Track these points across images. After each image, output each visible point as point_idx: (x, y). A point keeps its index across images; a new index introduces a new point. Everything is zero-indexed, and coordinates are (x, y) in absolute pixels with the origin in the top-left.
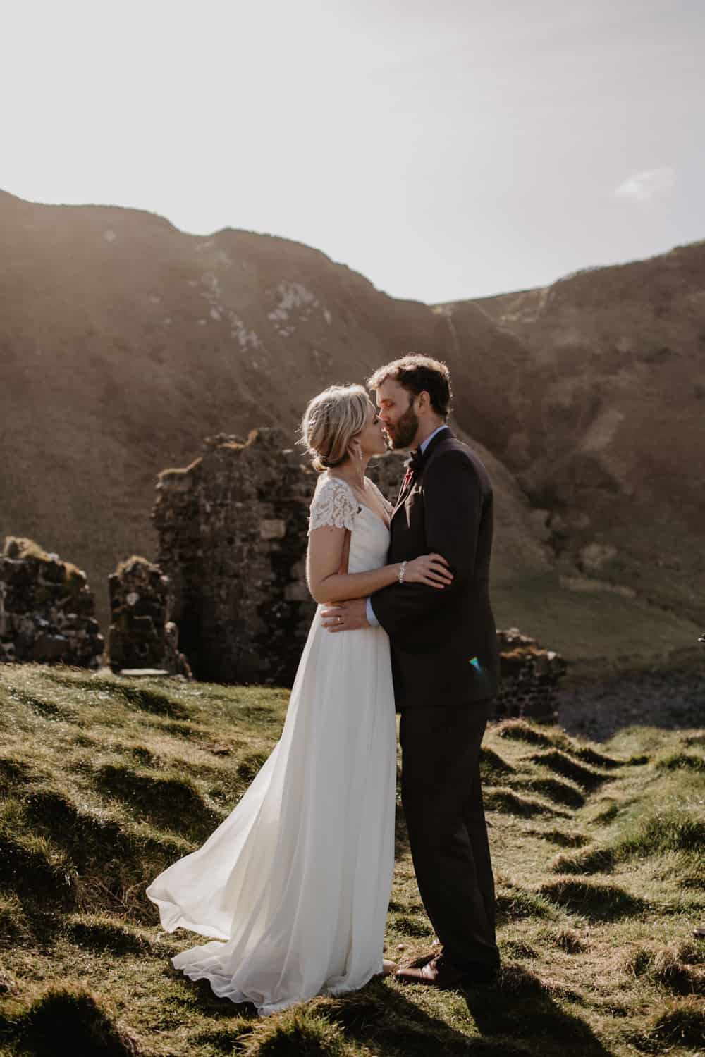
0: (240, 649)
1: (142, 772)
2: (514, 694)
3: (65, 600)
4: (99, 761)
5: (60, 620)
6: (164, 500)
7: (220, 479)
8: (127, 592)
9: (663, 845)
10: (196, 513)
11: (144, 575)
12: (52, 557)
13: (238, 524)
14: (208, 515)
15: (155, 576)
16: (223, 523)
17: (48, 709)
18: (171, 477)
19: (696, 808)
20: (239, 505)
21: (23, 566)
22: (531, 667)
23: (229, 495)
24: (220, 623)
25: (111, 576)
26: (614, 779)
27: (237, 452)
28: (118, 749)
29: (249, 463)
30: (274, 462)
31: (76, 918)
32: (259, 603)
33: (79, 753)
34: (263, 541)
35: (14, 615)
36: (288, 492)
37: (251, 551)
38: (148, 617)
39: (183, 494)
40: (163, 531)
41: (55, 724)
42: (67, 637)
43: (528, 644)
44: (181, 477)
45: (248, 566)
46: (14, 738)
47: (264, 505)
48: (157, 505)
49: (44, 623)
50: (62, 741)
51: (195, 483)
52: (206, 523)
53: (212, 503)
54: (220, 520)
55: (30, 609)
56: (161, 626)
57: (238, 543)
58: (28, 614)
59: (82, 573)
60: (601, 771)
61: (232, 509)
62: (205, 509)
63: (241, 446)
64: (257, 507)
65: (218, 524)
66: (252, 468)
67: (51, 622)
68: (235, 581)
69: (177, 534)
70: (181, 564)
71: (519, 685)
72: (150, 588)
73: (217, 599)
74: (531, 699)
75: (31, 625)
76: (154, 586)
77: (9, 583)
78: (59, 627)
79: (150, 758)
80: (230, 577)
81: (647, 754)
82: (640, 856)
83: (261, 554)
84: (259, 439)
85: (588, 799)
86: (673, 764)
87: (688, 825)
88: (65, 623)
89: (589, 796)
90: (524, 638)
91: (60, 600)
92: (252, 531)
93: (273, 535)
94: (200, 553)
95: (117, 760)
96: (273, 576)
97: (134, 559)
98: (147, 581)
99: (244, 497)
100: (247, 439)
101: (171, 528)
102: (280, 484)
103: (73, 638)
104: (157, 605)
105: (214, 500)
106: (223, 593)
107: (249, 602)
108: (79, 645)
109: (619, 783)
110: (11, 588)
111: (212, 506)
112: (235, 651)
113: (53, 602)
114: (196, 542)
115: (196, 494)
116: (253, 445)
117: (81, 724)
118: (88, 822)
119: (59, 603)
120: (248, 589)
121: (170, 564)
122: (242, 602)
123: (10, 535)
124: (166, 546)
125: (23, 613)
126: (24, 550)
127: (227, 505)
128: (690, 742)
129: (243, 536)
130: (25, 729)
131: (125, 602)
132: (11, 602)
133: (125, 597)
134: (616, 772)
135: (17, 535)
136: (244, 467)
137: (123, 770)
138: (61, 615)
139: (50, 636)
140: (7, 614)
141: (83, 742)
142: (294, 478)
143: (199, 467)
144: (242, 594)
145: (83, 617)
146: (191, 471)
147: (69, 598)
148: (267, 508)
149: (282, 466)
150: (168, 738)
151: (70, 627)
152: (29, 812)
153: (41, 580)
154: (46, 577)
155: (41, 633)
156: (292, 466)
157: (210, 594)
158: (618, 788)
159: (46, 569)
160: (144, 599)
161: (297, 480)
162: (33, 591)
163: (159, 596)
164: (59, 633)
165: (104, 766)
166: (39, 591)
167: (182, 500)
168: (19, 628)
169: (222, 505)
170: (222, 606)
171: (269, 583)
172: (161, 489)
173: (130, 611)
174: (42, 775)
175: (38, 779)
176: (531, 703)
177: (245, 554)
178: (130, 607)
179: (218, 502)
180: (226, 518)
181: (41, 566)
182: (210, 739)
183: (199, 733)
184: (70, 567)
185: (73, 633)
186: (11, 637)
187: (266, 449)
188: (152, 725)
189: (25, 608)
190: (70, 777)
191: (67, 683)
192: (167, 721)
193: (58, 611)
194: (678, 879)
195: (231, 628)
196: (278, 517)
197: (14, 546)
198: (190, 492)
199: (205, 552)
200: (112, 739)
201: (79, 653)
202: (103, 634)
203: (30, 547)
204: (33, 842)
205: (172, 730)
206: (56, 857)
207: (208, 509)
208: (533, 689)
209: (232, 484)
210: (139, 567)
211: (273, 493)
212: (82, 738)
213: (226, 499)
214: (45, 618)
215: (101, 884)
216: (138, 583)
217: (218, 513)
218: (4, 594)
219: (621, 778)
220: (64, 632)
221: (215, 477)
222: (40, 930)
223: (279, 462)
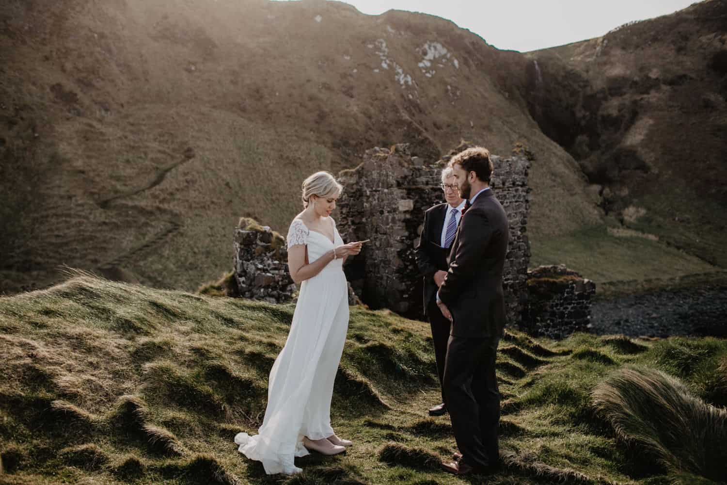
0: (388, 277)
2: (562, 305)
3: (272, 253)
4: (249, 349)
5: (269, 265)
7: (375, 175)
9: (549, 401)
10: (361, 195)
12: (265, 228)
13: (386, 202)
14: (368, 197)
16: (377, 201)
17: (229, 322)
18: (346, 174)
20: (386, 190)
21: (248, 234)
22: (573, 288)
23: (380, 185)
24: (376, 261)
26: (547, 363)
27: (385, 159)
28: (260, 343)
29: (391, 165)
30: (406, 164)
31: (223, 426)
32: (399, 250)
33: (239, 345)
34: (400, 212)
35: (244, 262)
36: (415, 183)
37: (393, 219)
39: (353, 184)
40: (342, 207)
41: (231, 330)
42: (273, 274)
43: (572, 273)
44: (352, 175)
45: (392, 227)
46: (207, 337)
47: (400, 190)
49: (260, 266)
50: (232, 338)
51: (360, 178)
52: (367, 202)
53: (370, 190)
54: (375, 200)
55: (252, 258)
57: (386, 214)
58: (251, 261)
59: (282, 237)
60: (541, 359)
61: (382, 194)
62: (366, 194)
63: (387, 155)
64: (397, 192)
65: (374, 202)
66: (393, 168)
67: (264, 266)
68: (385, 237)
69: (350, 209)
70: (353, 227)
71: (566, 299)
73: (374, 247)
74: (572, 308)
75: (253, 267)
77: (241, 244)
78: (269, 269)
80: (381, 234)
81: (574, 349)
83: (399, 220)
84: (397, 150)
85: (526, 374)
88: (272, 266)
89: (529, 372)
90: (569, 270)
91: (269, 253)
92: (394, 206)
93: (407, 209)
94: (364, 220)
95: (257, 349)
96: (406, 234)
99: (389, 186)
100: (390, 151)
101: (347, 205)
102: (410, 177)
103: (277, 274)
105: (372, 188)
106: (378, 244)
107: (393, 250)
108: (280, 279)
109: (549, 366)
110: (242, 246)
111: (370, 191)
112: (385, 278)
113: (265, 254)
114: (361, 214)
115: (361, 184)
116: (394, 154)
117: (244, 330)
119: (268, 255)
120: (392, 241)
121: (346, 226)
122: (388, 249)
123: (242, 216)
124: (343, 216)
125: (248, 260)
126: (249, 224)
127: (379, 191)
129: (389, 209)
130: (214, 332)
132: (242, 254)
134: (550, 359)
135: (246, 217)
136: (389, 168)
138: (270, 262)
139: (264, 274)
140: (241, 261)
141: (242, 339)
142: (418, 173)
143: (362, 168)
144: (389, 245)
145: (282, 262)
146: (358, 170)
147: (274, 252)
148: (402, 192)
149: (411, 167)
151: (275, 269)
152: (206, 374)
153: (258, 242)
154: (262, 240)
155: (259, 272)
156: (417, 167)
157: (370, 245)
158: (547, 369)
159: (261, 236)
161: (420, 175)
162: (254, 248)
164: (269, 273)
165: (250, 352)
166: (258, 247)
167: (352, 189)
168: (247, 269)
169: (376, 191)
170: (377, 252)
171: (404, 238)
174: (216, 356)
175: (214, 359)
176: (572, 311)
177: (390, 221)
179: (374, 189)
180: (378, 199)
181: (258, 234)
184: (275, 233)
185: (277, 272)
186: (243, 274)
187: (401, 156)
189: (250, 258)
190: (232, 357)
191: (243, 307)
193: (268, 260)
195: (382, 264)
196: (409, 198)
197: (244, 222)
198: (357, 183)
199: (367, 219)
200: (258, 338)
201: (280, 283)
204: (206, 388)
206: (217, 397)
207: (368, 193)
208: (573, 302)
209: (382, 178)
211: (406, 183)
213: (379, 187)
214: (261, 263)
215: (241, 410)
217: (374, 195)
218: (239, 250)
219: (552, 363)
220: (272, 272)
221: (372, 174)
222: (205, 430)
223: (409, 164)
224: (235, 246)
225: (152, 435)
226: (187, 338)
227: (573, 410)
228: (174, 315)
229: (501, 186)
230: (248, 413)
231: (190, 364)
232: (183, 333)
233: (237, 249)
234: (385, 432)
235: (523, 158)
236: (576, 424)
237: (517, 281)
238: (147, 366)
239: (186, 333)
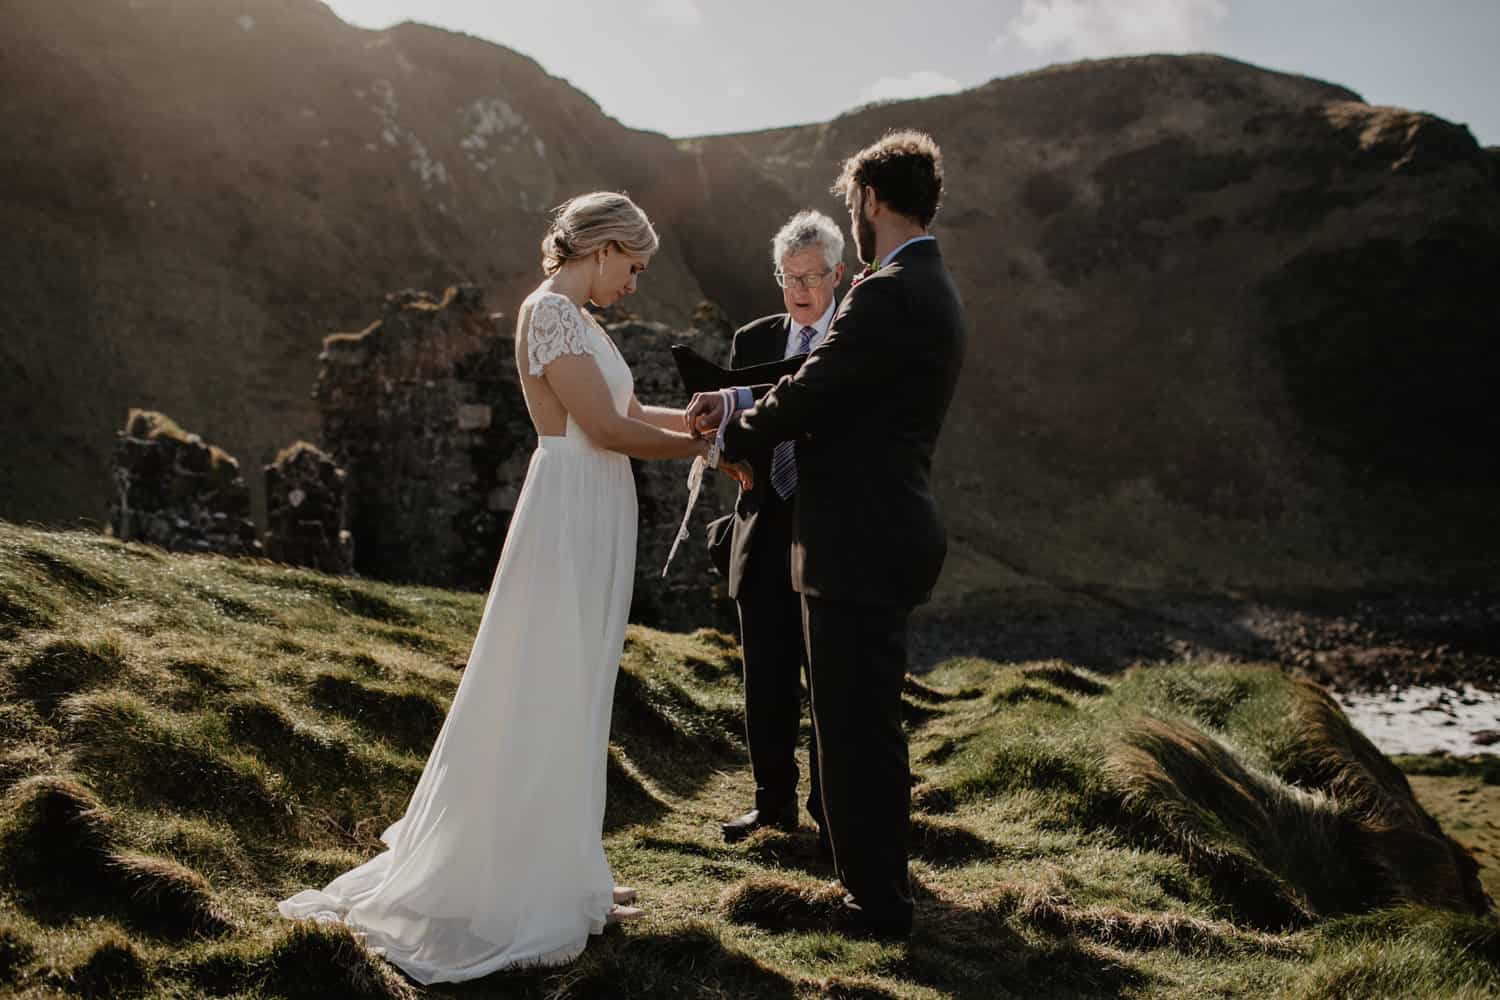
1: (369, 685)
3: (210, 495)
4: (313, 671)
5: (204, 521)
6: (330, 374)
7: (406, 349)
8: (290, 489)
9: (1014, 782)
10: (372, 393)
11: (313, 467)
12: (191, 438)
13: (429, 409)
14: (388, 397)
15: (327, 469)
16: (407, 407)
17: (235, 608)
18: (340, 345)
19: (1051, 741)
20: (430, 384)
21: (153, 447)
23: (418, 370)
24: (401, 538)
25: (267, 468)
26: (942, 714)
27: (430, 314)
28: (335, 657)
29: (445, 329)
30: (478, 329)
31: (305, 855)
32: (454, 513)
33: (284, 661)
34: (461, 431)
35: (141, 513)
36: (496, 369)
37: (445, 445)
38: (317, 522)
39: (354, 368)
40: (329, 415)
41: (247, 627)
42: (213, 543)
44: (354, 345)
45: (441, 464)
46: (200, 640)
47: (464, 385)
48: (320, 381)
49: (182, 523)
50: (262, 645)
51: (372, 354)
52: (386, 407)
53: (393, 381)
54: (403, 403)
55: (164, 505)
56: (335, 535)
57: (429, 434)
58: (161, 512)
59: (233, 460)
60: (925, 705)
61: (421, 390)
62: (385, 389)
63: (434, 307)
64: (455, 387)
65: (402, 409)
66: (448, 336)
67: (192, 523)
68: (423, 484)
69: (347, 420)
70: (353, 458)
72: (320, 484)
73: (397, 507)
75: (165, 526)
76: (326, 483)
77: (133, 471)
78: (203, 530)
79: (377, 668)
80: (417, 478)
81: (980, 687)
82: (986, 796)
83: (459, 448)
84: (459, 298)
85: (913, 736)
86: (1014, 697)
87: (1044, 760)
88: (212, 525)
89: (914, 732)
91: (204, 493)
92: (447, 419)
93: (475, 424)
94: (377, 447)
95: (337, 670)
96: (474, 478)
97: (300, 445)
98: (317, 475)
99: (438, 374)
100: (441, 299)
101: (339, 413)
102: (486, 357)
103: (222, 544)
104: (329, 507)
105: (398, 378)
106: (407, 499)
107: (441, 511)
109: (948, 719)
110: (137, 476)
111: (393, 385)
113: (195, 496)
114: (371, 432)
116: (450, 306)
117: (283, 628)
118: (308, 742)
119: (203, 498)
120: (440, 495)
122: (432, 511)
123: (137, 406)
124: (332, 434)
125: (154, 510)
126: (155, 426)
127: (415, 384)
128: (1029, 676)
129: (435, 425)
130: (211, 629)
131: (287, 502)
132: (137, 495)
133: (287, 497)
134: (943, 706)
135: (145, 409)
136: (439, 335)
137: (346, 681)
138: (205, 514)
140: (132, 511)
141: (289, 648)
142: (504, 350)
143: (377, 332)
144: (433, 502)
145: (235, 517)
146: (366, 338)
147: (215, 492)
148: (468, 389)
149: (489, 334)
150: (395, 647)
151: (218, 531)
152: (232, 728)
153: (178, 468)
154: (184, 463)
155: (178, 537)
156: (502, 335)
157: (388, 501)
158: (947, 725)
159: (185, 453)
160: (312, 496)
162: (168, 482)
163: (332, 494)
164: (202, 538)
165: (321, 676)
166: (176, 481)
167: (354, 376)
168: (148, 530)
169: (407, 383)
170: (405, 516)
171: (468, 488)
172: (325, 361)
173: (295, 514)
174: (244, 683)
175: (240, 688)
177: (436, 449)
178: (293, 508)
179: (402, 379)
180: (412, 401)
181: (178, 449)
182: (448, 650)
183: (432, 642)
184: (216, 452)
185: (221, 538)
187: (467, 311)
188: (371, 632)
189: (156, 504)
190: (278, 689)
191: (256, 580)
192: (390, 628)
193: (202, 509)
194: (1033, 821)
195: (416, 544)
196: (483, 402)
197: (141, 422)
198: (365, 365)
199: (383, 445)
200: (325, 646)
202: (261, 541)
203: (163, 423)
204: (245, 762)
205: (399, 639)
206: (273, 780)
207: (389, 387)
209: (423, 357)
210: (307, 456)
211: (476, 370)
212: (286, 642)
213: (414, 375)
214: (184, 517)
215: (328, 817)
216: (304, 477)
217: (402, 394)
218: (128, 484)
219: (951, 713)
220: (209, 537)
221: (399, 347)
222: (261, 868)
223: (485, 329)
224: (116, 476)
225: (147, 876)
226: (153, 640)
227: (1074, 799)
228: (97, 586)
229: (670, 387)
230: (347, 823)
231: (183, 703)
232: (137, 629)
233: (123, 484)
234: (698, 862)
235: (716, 334)
236: (1088, 828)
237: (696, 587)
238: (78, 703)
239: (145, 631)
